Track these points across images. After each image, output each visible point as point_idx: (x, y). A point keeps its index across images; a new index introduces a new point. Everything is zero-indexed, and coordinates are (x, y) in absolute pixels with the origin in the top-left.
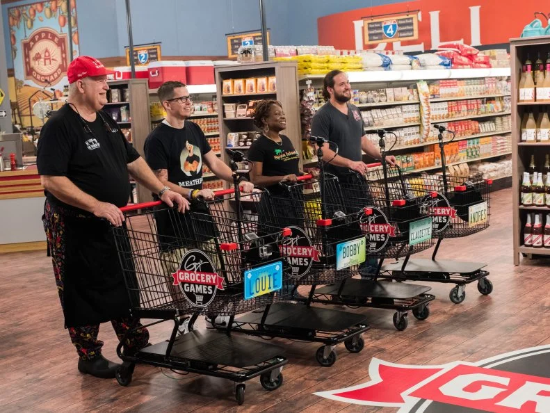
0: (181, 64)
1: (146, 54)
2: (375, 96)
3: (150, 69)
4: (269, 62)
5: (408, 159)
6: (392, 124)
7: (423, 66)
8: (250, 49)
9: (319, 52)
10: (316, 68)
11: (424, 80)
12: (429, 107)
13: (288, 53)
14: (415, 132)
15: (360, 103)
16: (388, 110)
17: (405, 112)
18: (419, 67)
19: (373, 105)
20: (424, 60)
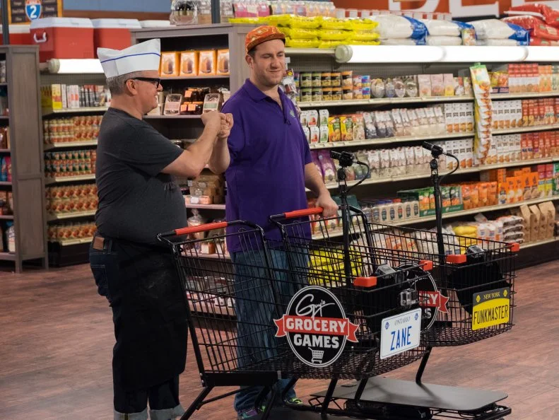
0: (86, 23)
1: (38, 7)
2: (398, 87)
3: (33, 31)
4: (222, 23)
5: (453, 192)
6: (426, 134)
7: (482, 40)
8: (191, 3)
9: (308, 11)
10: (298, 38)
11: (482, 63)
12: (489, 107)
13: (255, 12)
14: (466, 147)
15: (372, 97)
16: (420, 112)
17: (449, 115)
18: (474, 41)
19: (394, 101)
20: (484, 31)
